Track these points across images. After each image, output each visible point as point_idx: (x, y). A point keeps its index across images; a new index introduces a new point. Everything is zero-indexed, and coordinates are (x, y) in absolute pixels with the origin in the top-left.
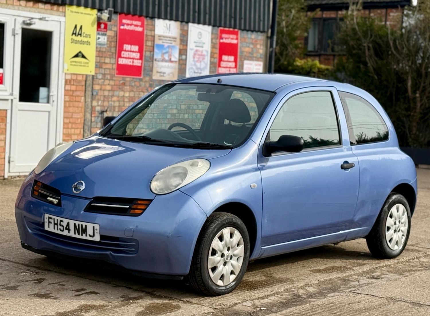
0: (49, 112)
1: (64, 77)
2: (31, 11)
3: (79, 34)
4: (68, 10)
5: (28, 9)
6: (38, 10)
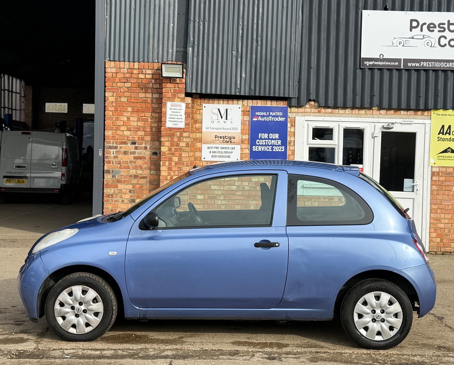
0: (413, 199)
1: (430, 170)
2: (392, 117)
3: (446, 133)
4: (434, 113)
5: (389, 116)
6: (399, 116)
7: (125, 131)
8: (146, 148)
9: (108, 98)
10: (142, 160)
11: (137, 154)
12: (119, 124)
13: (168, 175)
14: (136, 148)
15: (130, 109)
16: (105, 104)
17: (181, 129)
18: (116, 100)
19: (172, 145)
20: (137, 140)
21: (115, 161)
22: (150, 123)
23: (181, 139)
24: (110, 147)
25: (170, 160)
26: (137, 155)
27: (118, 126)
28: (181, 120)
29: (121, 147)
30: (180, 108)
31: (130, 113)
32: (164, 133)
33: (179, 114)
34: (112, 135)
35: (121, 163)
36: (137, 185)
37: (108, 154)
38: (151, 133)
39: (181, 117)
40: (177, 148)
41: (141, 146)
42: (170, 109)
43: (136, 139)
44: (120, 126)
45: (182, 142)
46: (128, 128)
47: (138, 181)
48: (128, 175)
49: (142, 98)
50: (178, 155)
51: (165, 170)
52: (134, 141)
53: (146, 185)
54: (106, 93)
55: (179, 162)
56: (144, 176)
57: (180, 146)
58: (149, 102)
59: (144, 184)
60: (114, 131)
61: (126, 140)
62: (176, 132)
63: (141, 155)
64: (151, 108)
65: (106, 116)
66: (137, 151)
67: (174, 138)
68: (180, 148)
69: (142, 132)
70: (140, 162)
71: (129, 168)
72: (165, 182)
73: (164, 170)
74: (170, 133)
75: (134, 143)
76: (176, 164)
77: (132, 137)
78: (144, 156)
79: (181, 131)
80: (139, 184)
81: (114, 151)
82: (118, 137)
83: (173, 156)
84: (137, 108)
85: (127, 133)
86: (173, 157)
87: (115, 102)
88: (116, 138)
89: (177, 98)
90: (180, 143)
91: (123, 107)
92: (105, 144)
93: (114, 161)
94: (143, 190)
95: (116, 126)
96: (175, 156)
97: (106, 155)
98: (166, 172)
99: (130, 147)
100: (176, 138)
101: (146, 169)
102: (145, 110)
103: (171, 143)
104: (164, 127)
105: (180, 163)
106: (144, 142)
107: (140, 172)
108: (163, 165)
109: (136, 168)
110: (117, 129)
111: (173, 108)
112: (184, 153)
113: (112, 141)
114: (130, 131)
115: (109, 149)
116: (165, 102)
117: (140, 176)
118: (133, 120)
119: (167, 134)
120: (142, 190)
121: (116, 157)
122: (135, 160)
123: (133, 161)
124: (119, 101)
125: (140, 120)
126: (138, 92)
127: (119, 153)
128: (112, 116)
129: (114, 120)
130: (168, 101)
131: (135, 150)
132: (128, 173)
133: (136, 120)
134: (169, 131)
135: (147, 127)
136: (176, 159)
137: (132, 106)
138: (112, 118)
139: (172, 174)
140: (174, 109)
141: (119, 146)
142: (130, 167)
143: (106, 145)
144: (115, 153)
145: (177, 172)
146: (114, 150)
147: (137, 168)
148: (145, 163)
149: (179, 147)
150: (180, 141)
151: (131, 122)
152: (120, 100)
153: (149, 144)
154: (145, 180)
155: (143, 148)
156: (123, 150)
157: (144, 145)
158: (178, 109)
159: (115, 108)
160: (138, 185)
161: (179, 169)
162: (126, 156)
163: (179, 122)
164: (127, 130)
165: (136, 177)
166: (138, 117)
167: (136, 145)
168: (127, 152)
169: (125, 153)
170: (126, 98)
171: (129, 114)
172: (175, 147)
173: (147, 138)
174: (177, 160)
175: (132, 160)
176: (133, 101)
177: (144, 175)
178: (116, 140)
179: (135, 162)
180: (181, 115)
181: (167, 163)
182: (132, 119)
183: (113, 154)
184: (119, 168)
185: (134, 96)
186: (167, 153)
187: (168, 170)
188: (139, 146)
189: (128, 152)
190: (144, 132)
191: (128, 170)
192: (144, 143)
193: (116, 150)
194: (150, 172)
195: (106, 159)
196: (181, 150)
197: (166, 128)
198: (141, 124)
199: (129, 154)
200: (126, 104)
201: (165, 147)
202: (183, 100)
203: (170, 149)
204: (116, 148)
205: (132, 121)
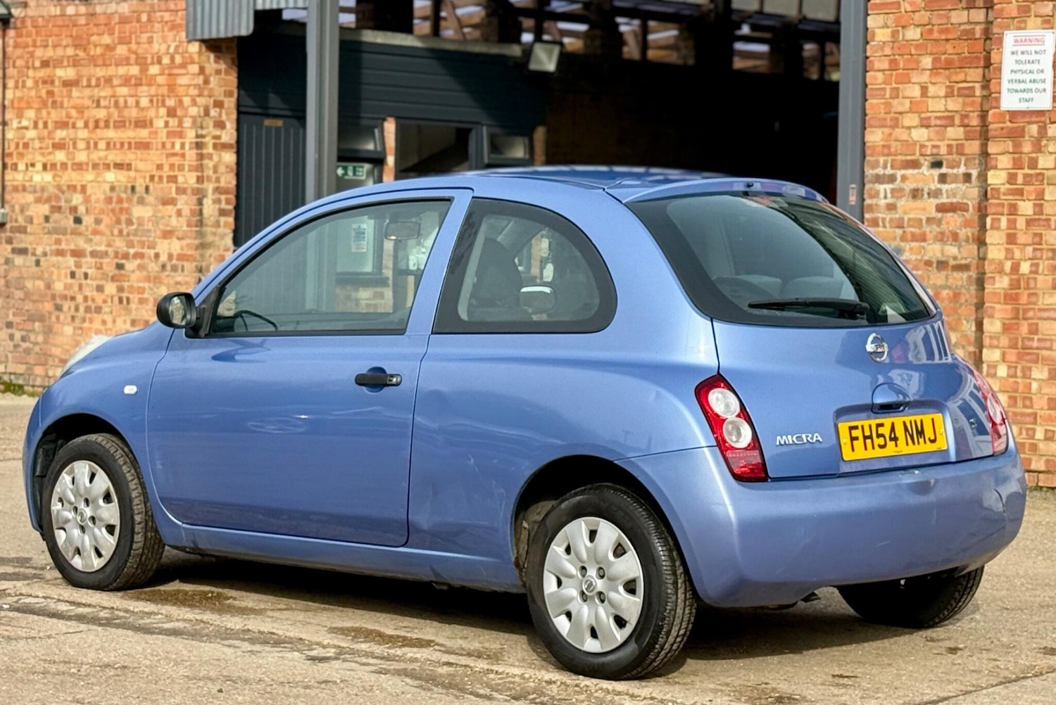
7: (914, 127)
8: (967, 177)
9: (874, 34)
10: (959, 216)
11: (945, 195)
12: (900, 109)
13: (1006, 258)
14: (943, 179)
15: (927, 62)
16: (865, 51)
17: (1041, 113)
18: (893, 36)
19: (1018, 165)
20: (946, 153)
21: (891, 220)
22: (980, 99)
23: (1041, 147)
24: (879, 179)
25: (1013, 210)
26: (944, 200)
27: (897, 115)
28: (1041, 86)
29: (904, 178)
30: (1038, 48)
31: (928, 72)
32: (996, 130)
33: (1035, 67)
34: (882, 143)
35: (905, 225)
36: (945, 289)
37: (871, 197)
38: (981, 132)
39: (1041, 76)
40: (1031, 175)
41: (955, 171)
42: (1013, 53)
43: (943, 150)
44: (901, 113)
45: (1044, 153)
46: (922, 119)
47: (947, 277)
48: (921, 260)
49: (960, 24)
50: (1033, 197)
51: (998, 244)
52: (939, 158)
53: (968, 290)
54: (869, 18)
55: (1037, 217)
56: (963, 262)
57: (1040, 166)
58: (978, 36)
59: (962, 286)
60: (887, 130)
61: (918, 153)
62: (1030, 123)
63: (955, 200)
64: (984, 53)
65: (869, 87)
66: (945, 187)
67: (1023, 144)
68: (1040, 174)
69: (958, 128)
70: (953, 221)
71: (924, 240)
72: (997, 278)
73: (996, 243)
74: (1013, 128)
75: (937, 164)
76: (1029, 222)
77: (934, 146)
78: (963, 203)
79: (1043, 119)
80: (950, 288)
81: (888, 191)
82: (896, 147)
83: (1019, 198)
84: (946, 56)
85: (920, 135)
86: (1020, 203)
87: (891, 44)
88: (893, 150)
89: (1033, 16)
90: (1037, 158)
91: (912, 55)
92: (866, 170)
93: (888, 220)
94: (961, 305)
95: (892, 115)
96: (1025, 198)
97: (868, 202)
98: (999, 250)
99: (926, 176)
100: (1029, 143)
101: (967, 241)
102: (967, 63)
103: (1014, 159)
104: (996, 110)
105: (1039, 219)
106: (963, 159)
107: (952, 250)
108: (992, 228)
109: (941, 240)
110: (895, 124)
111: (1021, 49)
112: (1051, 187)
113: (882, 160)
114: (927, 127)
115: (874, 183)
116: (999, 31)
117: (952, 263)
118: (935, 95)
119: (1004, 131)
120: (958, 305)
121: (891, 207)
122: (939, 215)
123: (934, 218)
124: (901, 38)
125: (953, 91)
126: (949, 7)
127: (899, 194)
128: (883, 86)
129: (888, 96)
130: (1008, 28)
131: (939, 186)
132: (920, 252)
133: (942, 93)
134: (1010, 121)
135: (971, 114)
136: (1026, 208)
137: (935, 51)
138: (883, 93)
139: (1017, 254)
140: (1023, 53)
141: (899, 173)
142: (929, 236)
143: (869, 172)
144: (889, 195)
145: (1030, 249)
146: (889, 187)
147: (945, 239)
148: (967, 224)
149: (1038, 171)
150: (1040, 151)
151: (930, 100)
152: (904, 36)
153: (975, 164)
154: (965, 275)
155: (961, 178)
156: (909, 186)
157: (962, 170)
158: (1033, 52)
159: (891, 62)
160: (947, 291)
161: (1037, 239)
162: (918, 203)
163: (1038, 90)
164: (922, 126)
165: (942, 265)
166: (948, 84)
167: (944, 170)
168: (920, 192)
169: (916, 194)
170: (919, 30)
171: (925, 77)
172: (1027, 171)
173: (970, 145)
174: (1030, 212)
175: (931, 216)
176: (936, 35)
177: (962, 259)
178: (893, 157)
179: (939, 222)
180: (1042, 71)
181: (1004, 222)
182: (932, 90)
183: (885, 197)
184: (898, 239)
185: (939, 22)
186: (1003, 189)
187: (1007, 244)
188: (950, 171)
189: (923, 190)
190: (962, 129)
191: (923, 244)
192: (963, 162)
193: (891, 186)
194: (979, 249)
195: (868, 212)
196: (1042, 181)
197: (1003, 114)
198: (954, 105)
199: (926, 196)
200: (917, 47)
201: (998, 172)
202: (1048, 22)
203: (1012, 179)
204: (892, 179)
205: (933, 97)
